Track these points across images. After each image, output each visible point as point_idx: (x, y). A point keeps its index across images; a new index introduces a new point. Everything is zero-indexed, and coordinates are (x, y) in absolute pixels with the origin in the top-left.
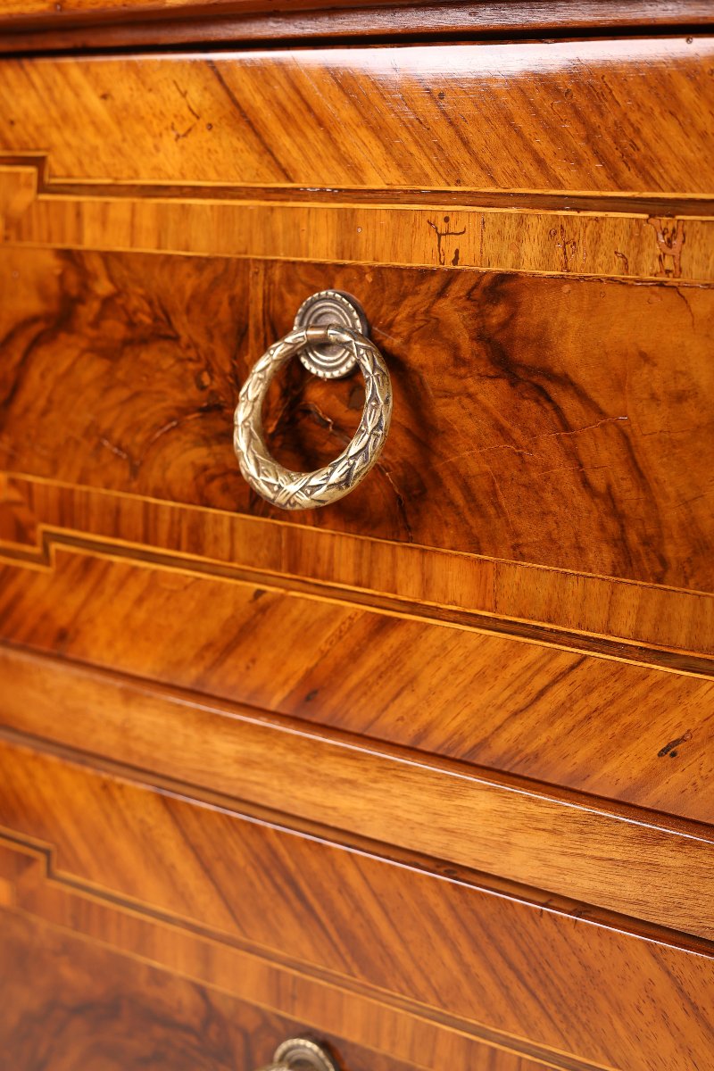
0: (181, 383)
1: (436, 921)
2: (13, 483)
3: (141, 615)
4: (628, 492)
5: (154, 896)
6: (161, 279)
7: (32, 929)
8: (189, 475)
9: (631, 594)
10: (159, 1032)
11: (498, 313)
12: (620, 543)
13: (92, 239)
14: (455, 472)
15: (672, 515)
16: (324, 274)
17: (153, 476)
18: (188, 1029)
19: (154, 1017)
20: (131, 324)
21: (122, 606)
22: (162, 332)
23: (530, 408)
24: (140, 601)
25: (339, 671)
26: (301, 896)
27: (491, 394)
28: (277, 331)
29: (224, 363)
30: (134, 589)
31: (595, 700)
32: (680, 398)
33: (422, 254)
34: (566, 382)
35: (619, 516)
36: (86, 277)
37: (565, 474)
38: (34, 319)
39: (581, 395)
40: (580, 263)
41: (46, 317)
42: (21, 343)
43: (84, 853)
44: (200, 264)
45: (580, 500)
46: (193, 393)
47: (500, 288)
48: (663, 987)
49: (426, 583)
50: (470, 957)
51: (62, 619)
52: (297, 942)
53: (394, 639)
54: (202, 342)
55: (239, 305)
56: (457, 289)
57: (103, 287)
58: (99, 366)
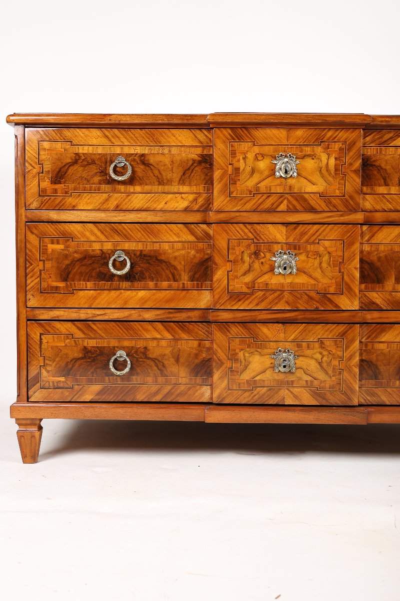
0: (97, 169)
1: (138, 230)
2: (65, 186)
3: (89, 201)
4: (159, 176)
5: (93, 238)
6: (93, 156)
7: (68, 251)
8: (98, 181)
9: (160, 187)
10: (93, 259)
11: (143, 158)
12: (159, 181)
13: (81, 151)
14: (138, 176)
15: (164, 178)
16: (119, 155)
17: (91, 182)
18: (99, 256)
19: (92, 256)
20: (88, 162)
21: (85, 200)
22: (93, 162)
23: (147, 168)
24: (89, 199)
25: (122, 202)
26: (118, 232)
27: (142, 167)
28: (112, 162)
29: (103, 165)
30: (88, 197)
31: (157, 199)
32: (165, 165)
33: (132, 152)
34: (151, 165)
35: (159, 179)
36: (80, 157)
37: (152, 175)
38: (70, 163)
39: (153, 166)
40: (152, 152)
41: (72, 162)
42: (67, 166)
43: (79, 236)
44: (100, 154)
45: (154, 177)
46: (98, 170)
47: (143, 155)
48: (167, 229)
49: (134, 189)
50: (143, 233)
51: (74, 204)
52: (117, 238)
53: (130, 197)
54: (100, 164)
55: (106, 160)
56: (137, 156)
57: (83, 158)
58: (82, 168)
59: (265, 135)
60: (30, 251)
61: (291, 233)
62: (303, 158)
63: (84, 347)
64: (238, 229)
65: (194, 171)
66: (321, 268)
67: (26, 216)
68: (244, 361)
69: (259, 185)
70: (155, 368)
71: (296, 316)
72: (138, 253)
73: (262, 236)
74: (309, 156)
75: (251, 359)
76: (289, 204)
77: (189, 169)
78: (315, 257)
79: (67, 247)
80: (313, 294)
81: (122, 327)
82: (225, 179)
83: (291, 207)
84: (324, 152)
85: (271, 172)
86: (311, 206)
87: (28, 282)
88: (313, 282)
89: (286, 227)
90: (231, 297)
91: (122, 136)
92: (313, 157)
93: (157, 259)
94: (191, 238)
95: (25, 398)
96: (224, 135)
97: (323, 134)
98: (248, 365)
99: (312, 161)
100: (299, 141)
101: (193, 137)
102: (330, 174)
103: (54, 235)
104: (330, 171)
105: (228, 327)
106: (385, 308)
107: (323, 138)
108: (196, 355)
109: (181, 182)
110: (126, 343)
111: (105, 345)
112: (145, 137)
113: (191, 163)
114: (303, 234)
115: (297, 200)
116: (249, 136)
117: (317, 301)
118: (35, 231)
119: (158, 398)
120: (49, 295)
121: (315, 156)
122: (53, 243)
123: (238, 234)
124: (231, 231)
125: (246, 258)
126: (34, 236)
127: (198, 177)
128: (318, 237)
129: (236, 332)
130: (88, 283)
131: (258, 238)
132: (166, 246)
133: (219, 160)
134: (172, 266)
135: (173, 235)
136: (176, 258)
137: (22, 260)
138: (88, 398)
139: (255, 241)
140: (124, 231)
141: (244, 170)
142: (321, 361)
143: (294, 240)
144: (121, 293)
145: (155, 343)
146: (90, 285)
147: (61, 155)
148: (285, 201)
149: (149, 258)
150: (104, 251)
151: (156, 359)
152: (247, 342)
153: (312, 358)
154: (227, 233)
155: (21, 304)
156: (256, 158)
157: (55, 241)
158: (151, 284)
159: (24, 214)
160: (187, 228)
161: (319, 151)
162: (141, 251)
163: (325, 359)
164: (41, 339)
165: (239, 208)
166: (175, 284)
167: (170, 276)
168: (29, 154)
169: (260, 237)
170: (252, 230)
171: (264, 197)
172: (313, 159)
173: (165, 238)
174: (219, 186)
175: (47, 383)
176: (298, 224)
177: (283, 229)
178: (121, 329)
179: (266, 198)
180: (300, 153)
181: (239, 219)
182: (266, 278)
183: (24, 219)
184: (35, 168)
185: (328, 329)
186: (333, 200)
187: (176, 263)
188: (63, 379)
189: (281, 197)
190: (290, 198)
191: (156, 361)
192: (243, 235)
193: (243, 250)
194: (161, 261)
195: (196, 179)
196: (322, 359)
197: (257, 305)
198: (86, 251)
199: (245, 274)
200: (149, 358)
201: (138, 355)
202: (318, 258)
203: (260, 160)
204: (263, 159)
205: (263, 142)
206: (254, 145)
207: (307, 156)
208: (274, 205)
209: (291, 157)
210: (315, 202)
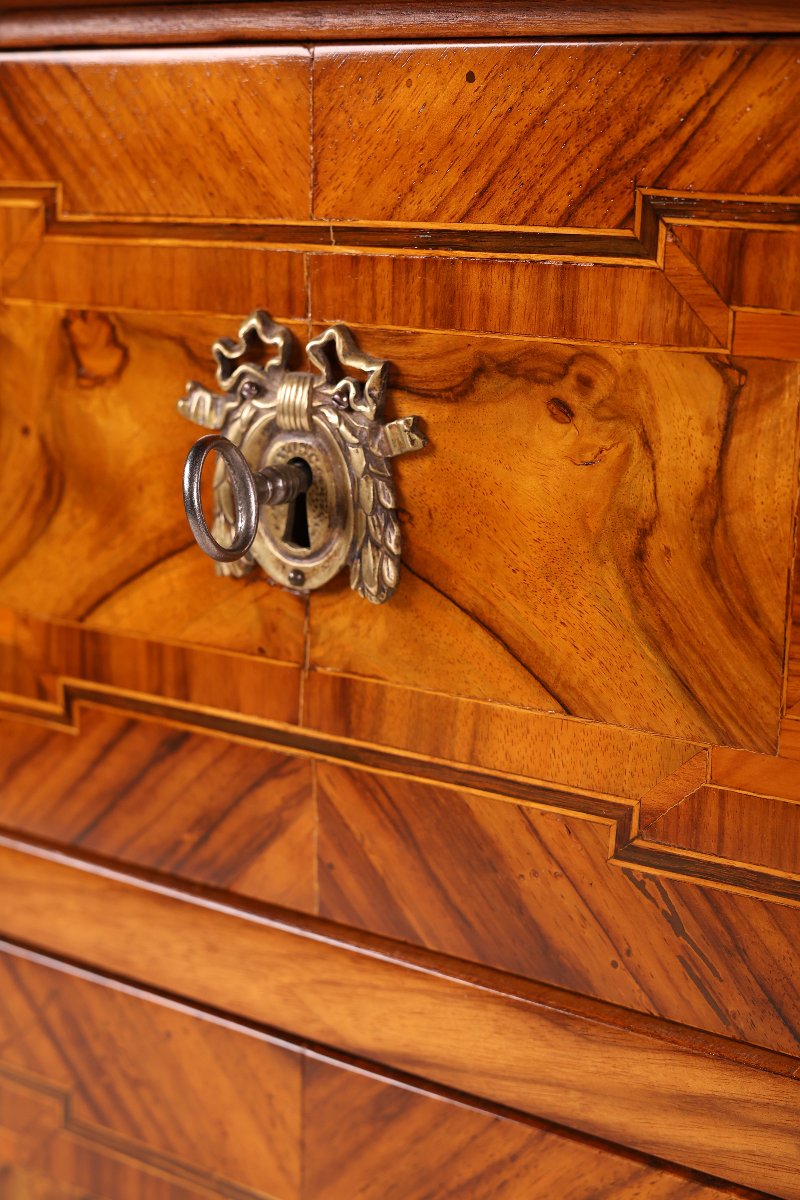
61: (343, 1142)
62: (460, 390)
69: (101, 621)
74: (515, 369)
76: (333, 857)
83: (351, 884)
84: (681, 338)
86: (534, 927)
92: (567, 390)
97: (680, 102)
99: (553, 440)
100: (430, 192)
102: (742, 616)
104: (744, 584)
107: (679, 161)
115: (403, 832)
121: (585, 384)
131: (98, 1093)
139: (82, 1113)
148: (307, 823)
156: (69, 359)
161: (629, 315)
169: (110, 1089)
170: (53, 1014)
171: (138, 744)
172: (562, 411)
179: (157, 759)
180: (434, 337)
186: (761, 921)
189: (278, 767)
190: (344, 798)
203: (99, 381)
204: (119, 372)
205: (116, 197)
206: (51, 224)
207: (509, 368)
208: (219, 839)
209: (337, 372)
210: (571, 901)
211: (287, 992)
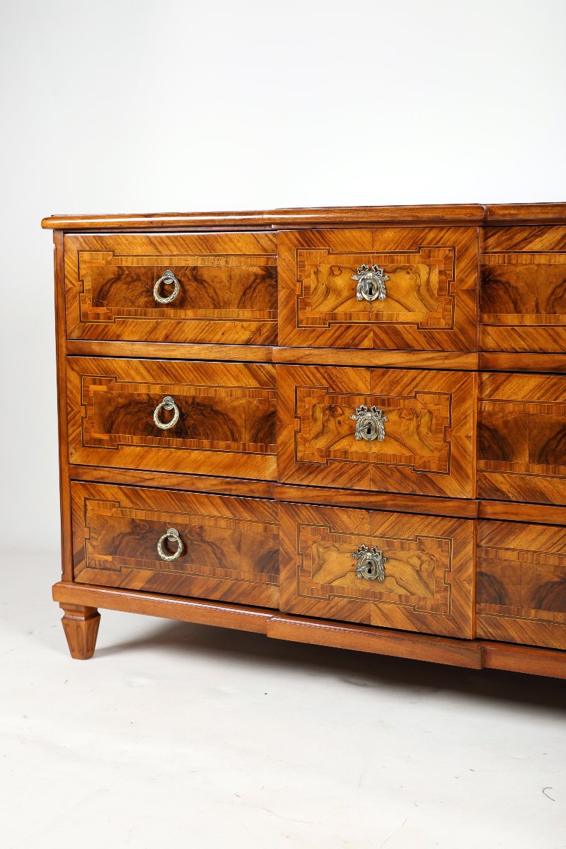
0: (142, 287)
1: (189, 369)
2: (107, 309)
3: (134, 329)
4: (215, 296)
5: (138, 379)
6: (138, 270)
7: (112, 394)
8: (145, 303)
9: (216, 311)
10: (140, 405)
11: (195, 272)
12: (214, 304)
13: (124, 264)
14: (189, 297)
15: (221, 299)
16: (167, 268)
17: (137, 304)
18: (145, 403)
19: (138, 403)
20: (132, 278)
21: (130, 329)
22: (138, 279)
23: (200, 286)
24: (134, 327)
25: (172, 332)
26: (166, 371)
27: (194, 284)
28: (159, 277)
29: (150, 283)
30: (133, 324)
31: (212, 328)
32: (221, 282)
33: (183, 264)
34: (205, 281)
35: (214, 300)
36: (123, 271)
37: (206, 295)
38: (113, 279)
39: (207, 283)
40: (206, 264)
41: (115, 278)
42: (110, 283)
43: (123, 375)
44: (145, 267)
45: (208, 298)
46: (144, 289)
47: (195, 268)
48: (224, 370)
49: (185, 315)
50: (195, 373)
51: (118, 333)
52: (166, 380)
53: (181, 325)
54: (146, 280)
55: (153, 273)
56: (188, 269)
57: (127, 272)
58: (126, 286)
59: (344, 240)
60: (71, 393)
61: (377, 381)
62: (394, 271)
63: (132, 519)
64: (308, 373)
65: (257, 291)
66: (419, 434)
67: (67, 348)
68: (317, 558)
69: (336, 311)
70: (213, 555)
71: (385, 501)
72: (190, 401)
73: (339, 384)
74: (402, 268)
75: (326, 556)
76: (375, 339)
77: (250, 287)
78: (411, 417)
79: (111, 389)
80: (407, 471)
81: (174, 498)
82: (292, 303)
83: (378, 342)
84: (423, 263)
85: (352, 292)
86: (406, 342)
87: (70, 431)
88: (407, 453)
89: (372, 372)
90: (300, 468)
91: (170, 243)
92: (409, 270)
93: (212, 410)
94: (254, 383)
95: (70, 578)
96: (290, 239)
97: (422, 235)
98: (323, 564)
99: (408, 276)
100: (389, 247)
101: (256, 242)
102: (432, 296)
103: (96, 372)
104: (432, 291)
105: (297, 509)
106: (514, 499)
107: (423, 241)
108: (262, 544)
109: (241, 305)
110: (179, 519)
111: (155, 519)
112: (197, 244)
113: (252, 278)
114: (394, 383)
115: (386, 333)
116: (322, 240)
117: (413, 482)
118: (76, 368)
119: (216, 596)
120: (92, 450)
121: (411, 269)
122: (95, 384)
123: (308, 379)
124: (299, 376)
125: (319, 415)
126: (75, 373)
127: (262, 298)
128: (414, 388)
129: (307, 517)
130: (134, 437)
131: (334, 386)
132: (222, 393)
133: (284, 275)
134: (230, 420)
135: (231, 378)
136: (235, 409)
137: (63, 403)
138: (138, 585)
139: (331, 391)
140: (174, 371)
141: (315, 289)
142: (419, 569)
143: (381, 392)
144: (171, 453)
145: (212, 523)
146: (136, 439)
147: (103, 268)
148: (371, 334)
149: (203, 408)
150: (151, 396)
151: (213, 543)
152: (322, 532)
153: (408, 563)
154: (294, 378)
155: (63, 460)
156: (331, 273)
157: (97, 381)
158: (206, 442)
159: (64, 345)
160: (248, 368)
161: (417, 260)
162: (194, 398)
163: (425, 566)
164: (86, 505)
165: (311, 342)
166: (234, 445)
167: (229, 433)
168: (68, 268)
169: (336, 385)
170: (326, 375)
171: (342, 329)
172: (408, 273)
173: (222, 382)
174: (285, 311)
175: (93, 562)
176: (387, 368)
177: (367, 374)
178: (173, 500)
179: (345, 330)
180: (391, 265)
181: (311, 360)
182: (344, 444)
183: (64, 351)
184: (75, 286)
185: (429, 524)
186: (436, 334)
187: (234, 416)
188: (109, 558)
189: (366, 328)
190: (377, 330)
191: (214, 546)
192: (315, 381)
193: (315, 402)
194: (217, 413)
195: (259, 301)
196: (420, 566)
197: (334, 481)
198: (132, 395)
199: (317, 437)
200: (205, 542)
201: (193, 536)
202: (415, 419)
203: (337, 275)
204: (340, 274)
205: (340, 249)
206: (329, 253)
207: (401, 268)
208: (356, 340)
209: (376, 270)
210: (411, 337)
211: (369, 360)
